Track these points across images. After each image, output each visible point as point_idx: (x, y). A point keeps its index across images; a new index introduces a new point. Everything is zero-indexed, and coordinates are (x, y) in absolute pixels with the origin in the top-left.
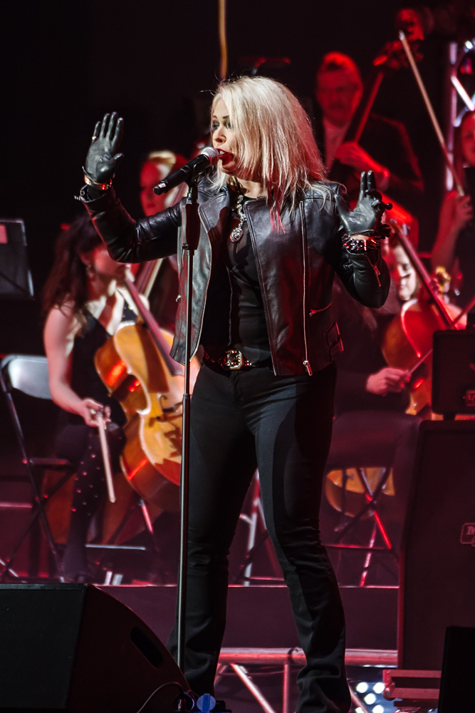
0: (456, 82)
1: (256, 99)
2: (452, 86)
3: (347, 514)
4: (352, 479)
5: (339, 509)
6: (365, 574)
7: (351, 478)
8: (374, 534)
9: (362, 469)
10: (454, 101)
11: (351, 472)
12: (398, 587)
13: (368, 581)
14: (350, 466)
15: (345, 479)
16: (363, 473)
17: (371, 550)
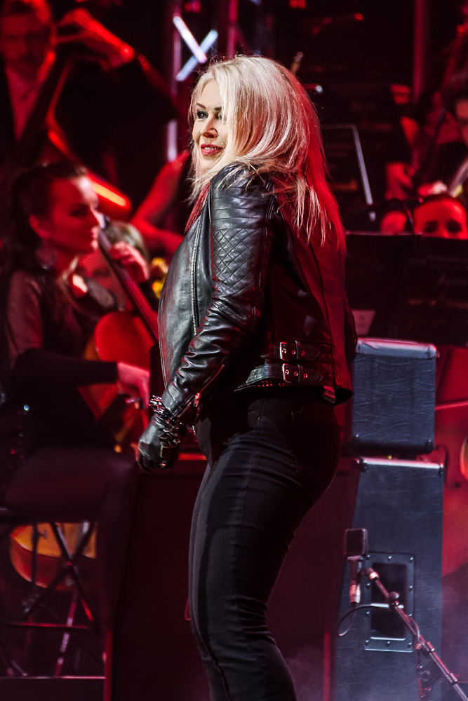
0: (179, 23)
1: (256, 87)
2: (174, 29)
3: (39, 584)
4: (45, 538)
5: (29, 579)
6: (61, 661)
7: (44, 536)
8: (73, 607)
9: (58, 524)
10: (177, 48)
11: (44, 528)
12: (103, 678)
13: (67, 669)
14: (43, 521)
15: (35, 539)
16: (59, 530)
17: (68, 630)
